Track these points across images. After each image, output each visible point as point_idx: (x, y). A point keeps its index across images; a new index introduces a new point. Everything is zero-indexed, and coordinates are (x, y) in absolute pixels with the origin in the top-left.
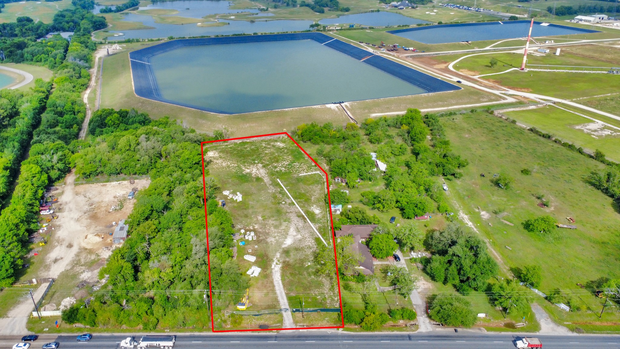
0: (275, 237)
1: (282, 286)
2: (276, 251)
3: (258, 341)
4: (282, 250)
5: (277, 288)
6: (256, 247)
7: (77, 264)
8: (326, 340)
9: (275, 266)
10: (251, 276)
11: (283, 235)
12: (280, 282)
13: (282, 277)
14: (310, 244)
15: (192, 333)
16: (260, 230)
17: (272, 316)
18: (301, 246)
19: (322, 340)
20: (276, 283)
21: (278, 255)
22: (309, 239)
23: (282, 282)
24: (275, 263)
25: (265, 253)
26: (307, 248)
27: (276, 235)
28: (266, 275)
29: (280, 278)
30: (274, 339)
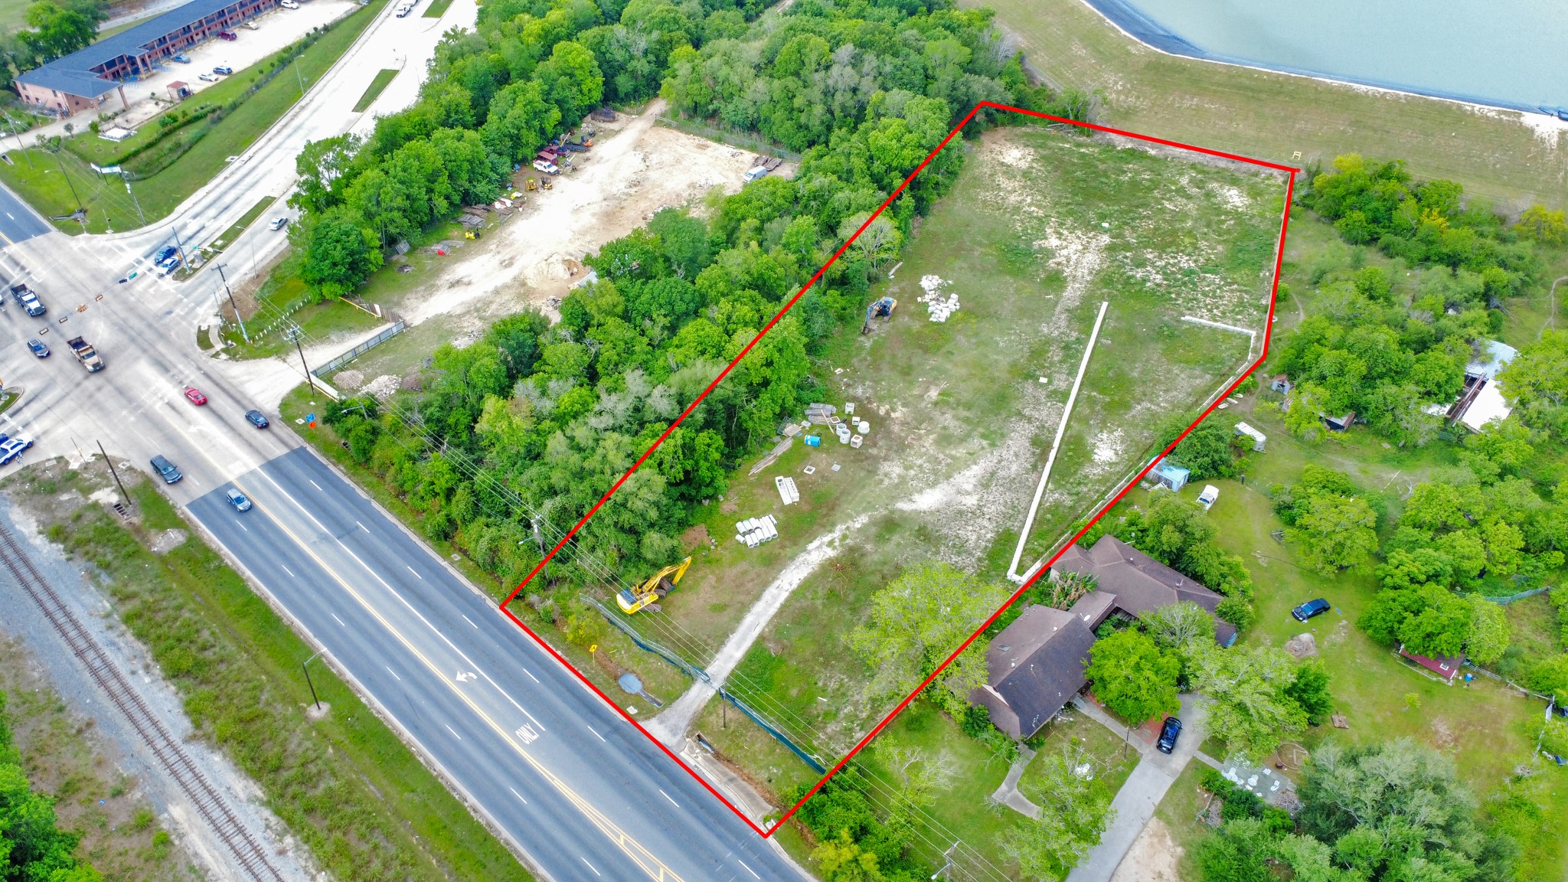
0: (906, 468)
1: (773, 610)
2: (870, 507)
3: (573, 708)
4: (885, 512)
5: (759, 607)
6: (836, 467)
7: (477, 310)
8: (706, 825)
9: (819, 547)
10: (739, 537)
11: (935, 472)
12: (784, 595)
13: (800, 587)
14: (974, 537)
15: (484, 596)
16: (896, 428)
17: (670, 670)
18: (945, 531)
19: (698, 817)
20: (768, 595)
21: (862, 520)
22: (986, 523)
23: (787, 600)
24: (827, 539)
25: (837, 499)
26: (954, 546)
27: (919, 462)
28: (772, 558)
29: (795, 586)
30: (607, 729)
